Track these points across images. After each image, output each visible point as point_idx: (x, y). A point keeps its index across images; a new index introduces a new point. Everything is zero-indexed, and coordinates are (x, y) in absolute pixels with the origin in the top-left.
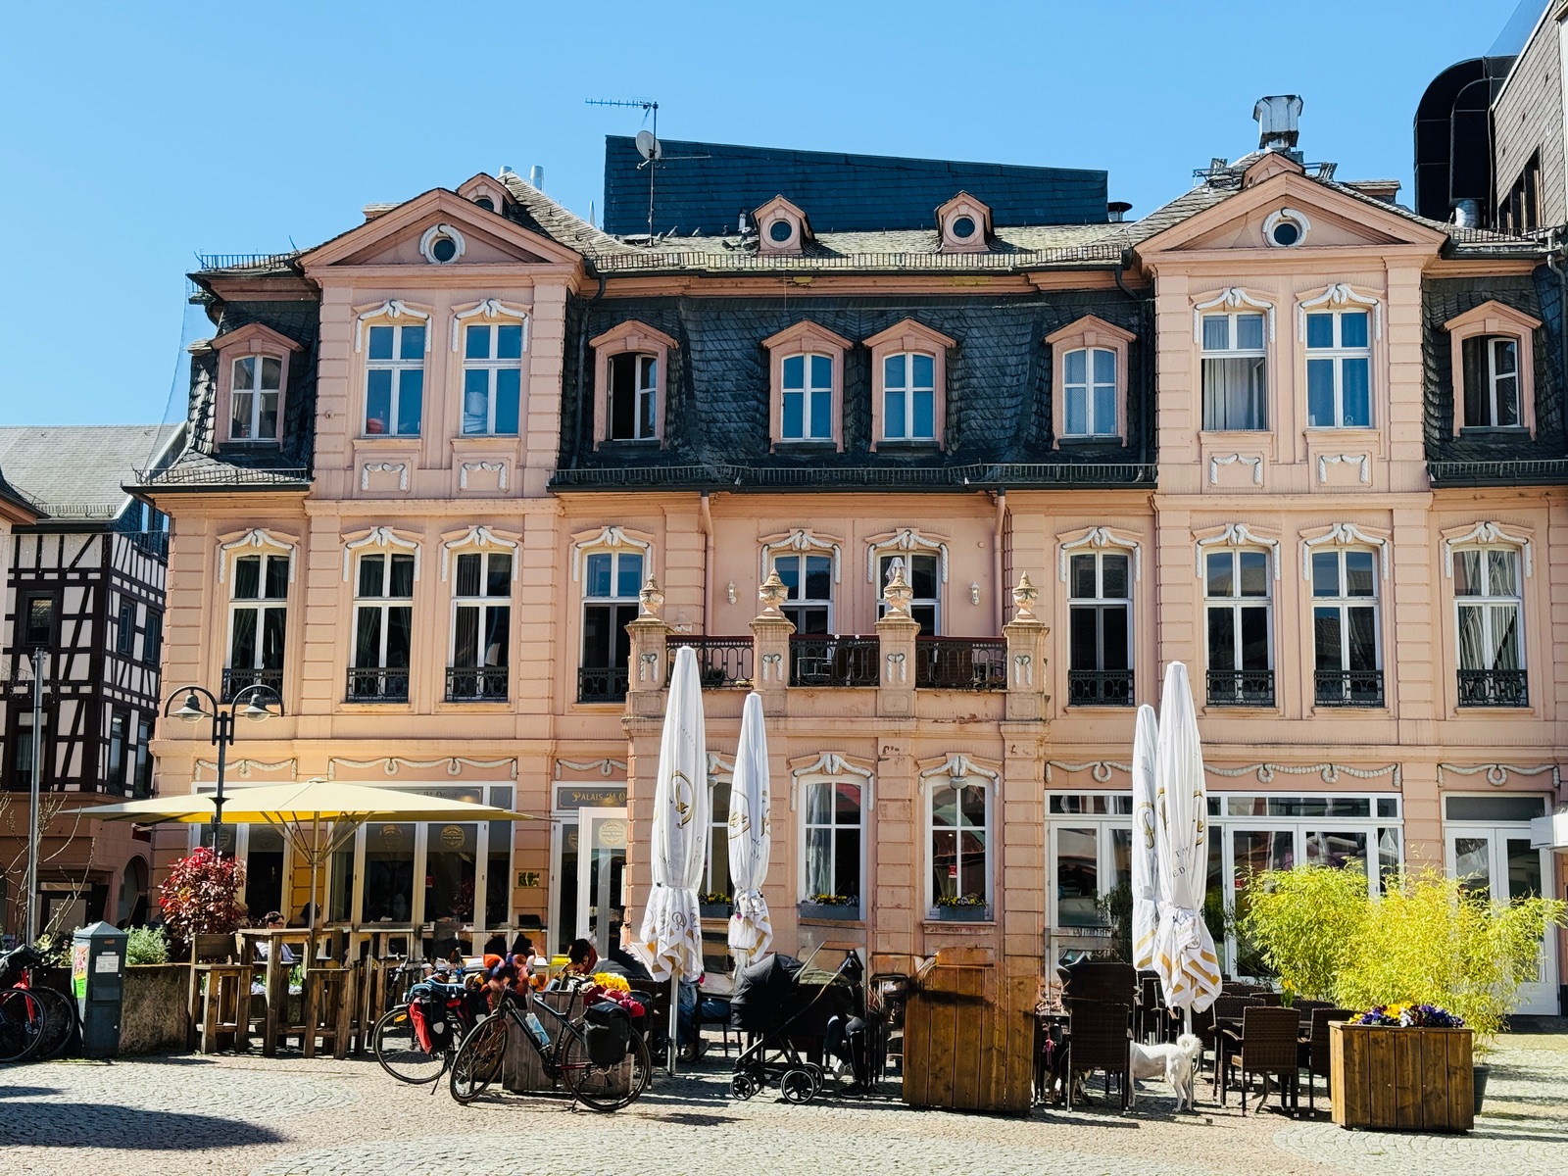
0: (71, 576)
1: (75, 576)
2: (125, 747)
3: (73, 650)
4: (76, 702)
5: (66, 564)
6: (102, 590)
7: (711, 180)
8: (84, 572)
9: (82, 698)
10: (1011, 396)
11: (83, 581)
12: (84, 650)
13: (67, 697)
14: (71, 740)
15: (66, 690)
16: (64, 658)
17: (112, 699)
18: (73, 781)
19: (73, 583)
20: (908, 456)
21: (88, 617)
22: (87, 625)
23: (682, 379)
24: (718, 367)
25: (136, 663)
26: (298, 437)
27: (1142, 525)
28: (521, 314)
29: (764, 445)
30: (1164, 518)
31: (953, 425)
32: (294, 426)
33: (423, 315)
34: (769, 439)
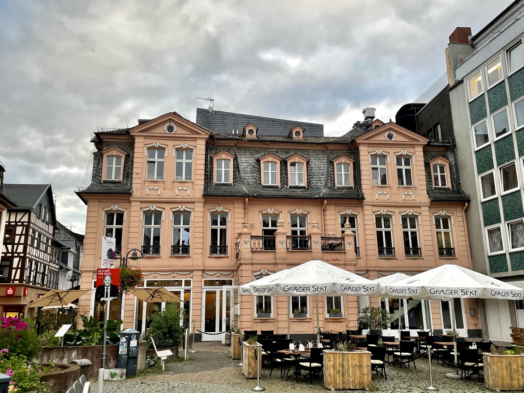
0: (19, 224)
2: (31, 271)
3: (19, 244)
4: (18, 258)
5: (17, 220)
6: (28, 228)
8: (23, 223)
9: (20, 257)
10: (323, 175)
11: (22, 225)
12: (22, 244)
13: (16, 257)
14: (17, 269)
15: (16, 255)
16: (15, 246)
18: (17, 280)
19: (19, 226)
20: (297, 190)
21: (23, 235)
22: (23, 237)
23: (236, 168)
24: (245, 164)
25: (34, 248)
26: (127, 180)
27: (360, 209)
28: (193, 148)
29: (259, 186)
30: (365, 208)
31: (309, 182)
32: (125, 176)
33: (165, 147)
34: (261, 184)
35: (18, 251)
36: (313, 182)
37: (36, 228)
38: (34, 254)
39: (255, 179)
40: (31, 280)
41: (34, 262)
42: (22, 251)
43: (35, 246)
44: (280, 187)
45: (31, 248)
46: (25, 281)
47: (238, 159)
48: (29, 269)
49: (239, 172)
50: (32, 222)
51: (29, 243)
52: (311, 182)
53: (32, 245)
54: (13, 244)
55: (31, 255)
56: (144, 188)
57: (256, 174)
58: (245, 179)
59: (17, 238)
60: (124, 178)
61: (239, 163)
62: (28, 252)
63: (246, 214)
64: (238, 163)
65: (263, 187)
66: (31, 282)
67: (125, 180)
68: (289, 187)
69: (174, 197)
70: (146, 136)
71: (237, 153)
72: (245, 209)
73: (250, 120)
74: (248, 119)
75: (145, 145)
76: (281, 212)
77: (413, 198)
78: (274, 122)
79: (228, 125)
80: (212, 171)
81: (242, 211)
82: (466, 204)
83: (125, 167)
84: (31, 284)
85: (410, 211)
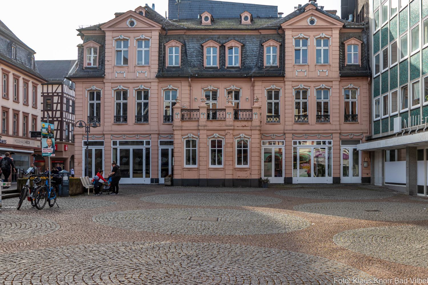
0: (55, 94)
2: (69, 131)
3: (56, 111)
5: (54, 92)
6: (62, 97)
8: (58, 93)
10: (255, 57)
12: (59, 110)
13: (56, 121)
14: (57, 130)
15: (55, 119)
17: (65, 121)
19: (55, 96)
20: (233, 70)
21: (59, 103)
23: (184, 53)
24: (192, 50)
25: (70, 113)
26: (102, 66)
27: (282, 84)
28: (149, 38)
29: (202, 67)
30: (286, 83)
31: (243, 63)
32: (101, 63)
33: (128, 38)
34: (203, 66)
35: (56, 116)
36: (247, 62)
37: (69, 97)
38: (70, 118)
39: (200, 61)
40: (70, 139)
41: (71, 124)
42: (59, 116)
43: (71, 111)
44: (219, 68)
45: (67, 113)
46: (64, 139)
47: (187, 45)
48: (67, 131)
49: (186, 56)
50: (65, 92)
51: (64, 110)
52: (245, 63)
53: (67, 111)
54: (52, 110)
55: (68, 119)
56: (113, 72)
57: (200, 58)
58: (192, 62)
59: (55, 105)
60: (99, 64)
61: (187, 49)
62: (64, 116)
63: (191, 91)
65: (205, 68)
66: (70, 140)
67: (100, 66)
68: (226, 68)
69: (136, 78)
70: (113, 31)
71: (186, 41)
72: (190, 86)
73: (213, 5)
74: (211, 5)
75: (113, 38)
76: (218, 88)
77: (327, 75)
79: (194, 11)
80: (164, 57)
81: (188, 88)
82: (369, 78)
83: (99, 56)
84: (70, 142)
85: (323, 85)
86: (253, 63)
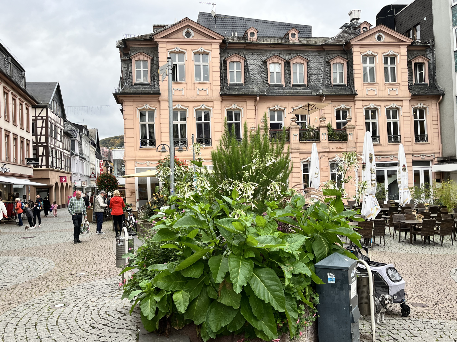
0: (38, 118)
1: (40, 118)
2: (53, 157)
3: (41, 135)
4: (43, 147)
5: (37, 115)
6: (47, 121)
7: (224, 23)
8: (42, 117)
9: (44, 146)
10: (320, 74)
11: (42, 119)
12: (44, 135)
13: (40, 146)
14: (43, 156)
15: (40, 144)
16: (39, 137)
17: (50, 147)
18: (44, 165)
19: (39, 119)
20: (300, 88)
21: (44, 127)
22: (44, 129)
23: (246, 69)
24: (254, 66)
25: (53, 138)
26: (154, 82)
27: (351, 104)
28: (209, 51)
29: (267, 85)
30: (357, 102)
31: (309, 81)
32: (152, 78)
33: (185, 51)
34: (268, 83)
35: (41, 142)
36: (313, 80)
37: (52, 121)
38: (54, 144)
39: (263, 79)
40: (54, 165)
41: (54, 150)
42: (45, 141)
44: (284, 86)
45: (51, 138)
46: (50, 166)
47: (248, 61)
49: (249, 73)
50: (49, 116)
51: (49, 134)
52: (311, 81)
53: (51, 136)
54: (36, 135)
57: (263, 75)
58: (254, 79)
59: (39, 130)
60: (151, 80)
62: (49, 142)
63: (257, 110)
64: (247, 64)
65: (270, 86)
66: (54, 167)
67: (152, 82)
68: (292, 86)
69: (196, 96)
70: (168, 42)
71: (246, 56)
72: (255, 106)
73: (246, 22)
74: (245, 22)
75: (167, 50)
76: (286, 108)
77: (397, 93)
78: (268, 24)
79: (227, 27)
80: (226, 73)
81: (253, 108)
82: (441, 97)
83: (151, 70)
85: (393, 105)
86: (319, 81)
